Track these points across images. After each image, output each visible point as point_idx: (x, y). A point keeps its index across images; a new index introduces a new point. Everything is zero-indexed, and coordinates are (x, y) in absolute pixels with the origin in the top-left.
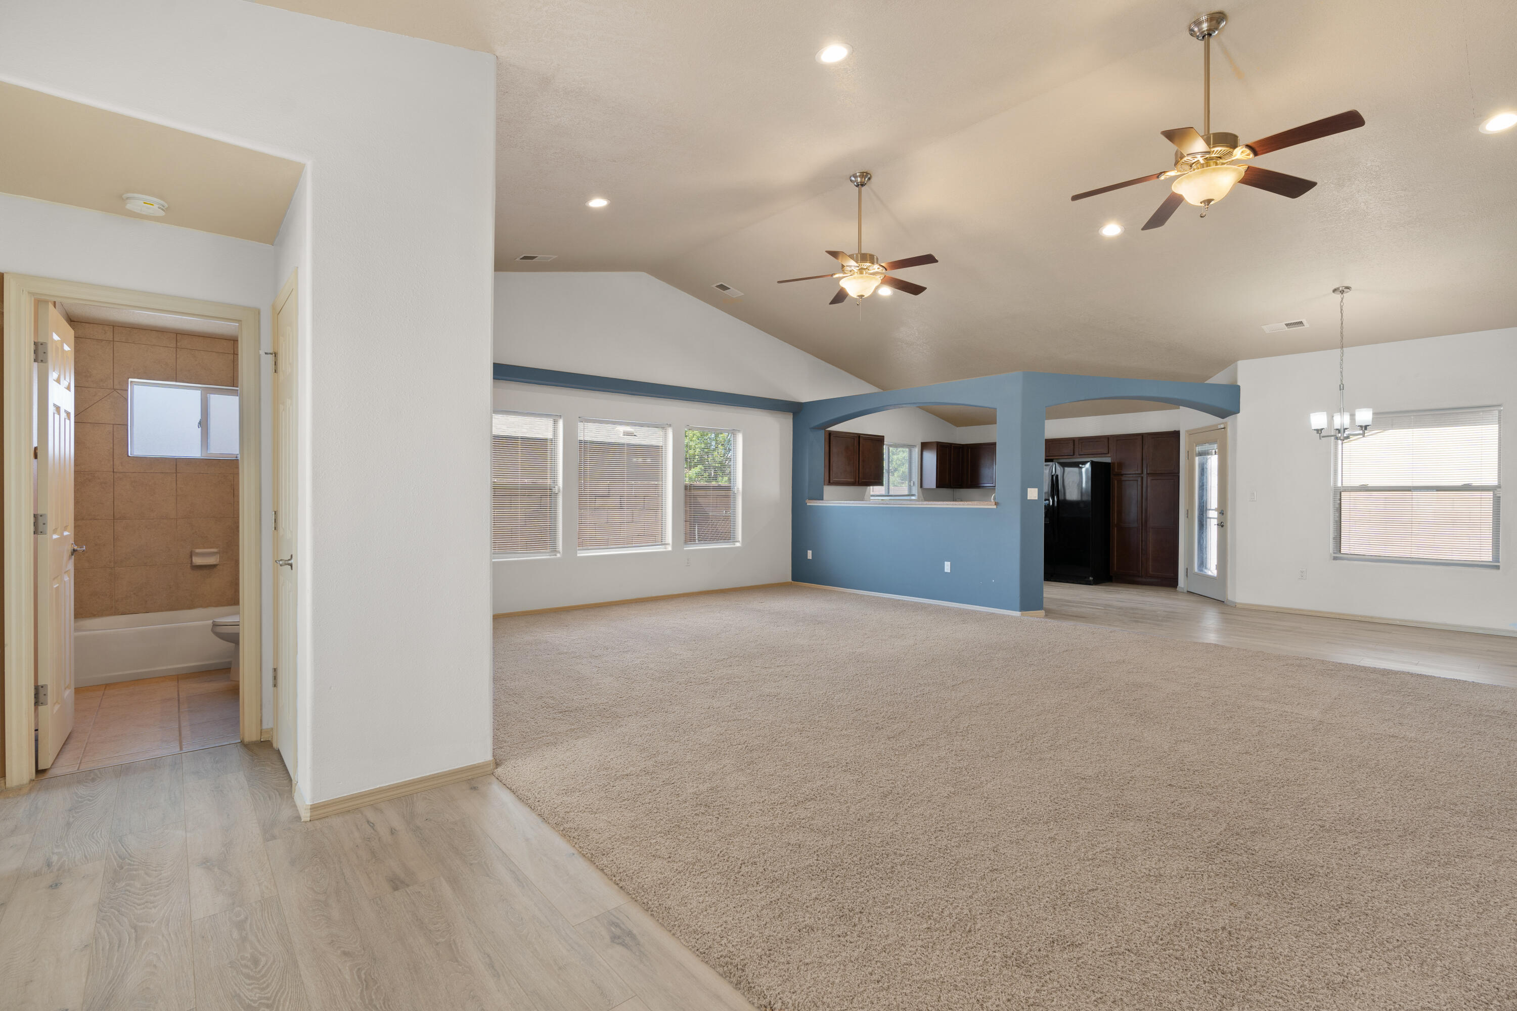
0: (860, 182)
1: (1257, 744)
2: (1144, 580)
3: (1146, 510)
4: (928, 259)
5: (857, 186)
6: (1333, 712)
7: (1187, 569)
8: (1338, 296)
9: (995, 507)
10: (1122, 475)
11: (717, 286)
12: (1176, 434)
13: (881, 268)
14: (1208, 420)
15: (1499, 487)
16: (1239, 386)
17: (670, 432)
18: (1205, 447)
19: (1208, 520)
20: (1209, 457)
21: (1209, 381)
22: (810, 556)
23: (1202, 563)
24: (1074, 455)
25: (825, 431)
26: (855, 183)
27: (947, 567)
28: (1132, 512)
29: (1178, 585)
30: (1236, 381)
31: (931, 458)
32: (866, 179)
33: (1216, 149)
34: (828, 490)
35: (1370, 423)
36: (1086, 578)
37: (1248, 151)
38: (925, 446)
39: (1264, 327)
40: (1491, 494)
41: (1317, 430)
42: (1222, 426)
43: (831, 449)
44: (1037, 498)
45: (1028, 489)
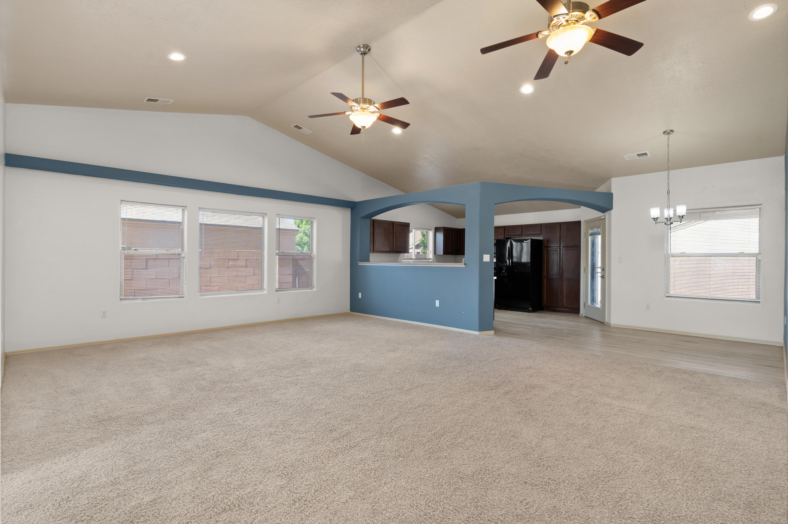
0: (363, 51)
1: (599, 438)
2: (561, 309)
3: (562, 268)
4: (402, 102)
5: (362, 54)
6: (655, 407)
7: (585, 303)
8: (666, 137)
9: (464, 266)
10: (549, 247)
11: (294, 126)
12: (579, 223)
13: (376, 108)
14: (595, 214)
15: (759, 254)
16: (612, 194)
17: (266, 219)
18: (595, 230)
19: (597, 274)
20: (597, 236)
21: (596, 191)
22: (360, 297)
23: (593, 300)
24: (522, 235)
25: (370, 219)
26: (360, 52)
27: (437, 303)
28: (555, 269)
29: (580, 312)
30: (611, 190)
31: (440, 237)
32: (367, 50)
33: (573, 13)
34: (373, 256)
35: (684, 214)
36: (527, 308)
37: (595, 15)
38: (437, 230)
39: (625, 157)
40: (754, 259)
41: (654, 219)
42: (603, 218)
43: (375, 230)
44: (489, 261)
45: (484, 255)
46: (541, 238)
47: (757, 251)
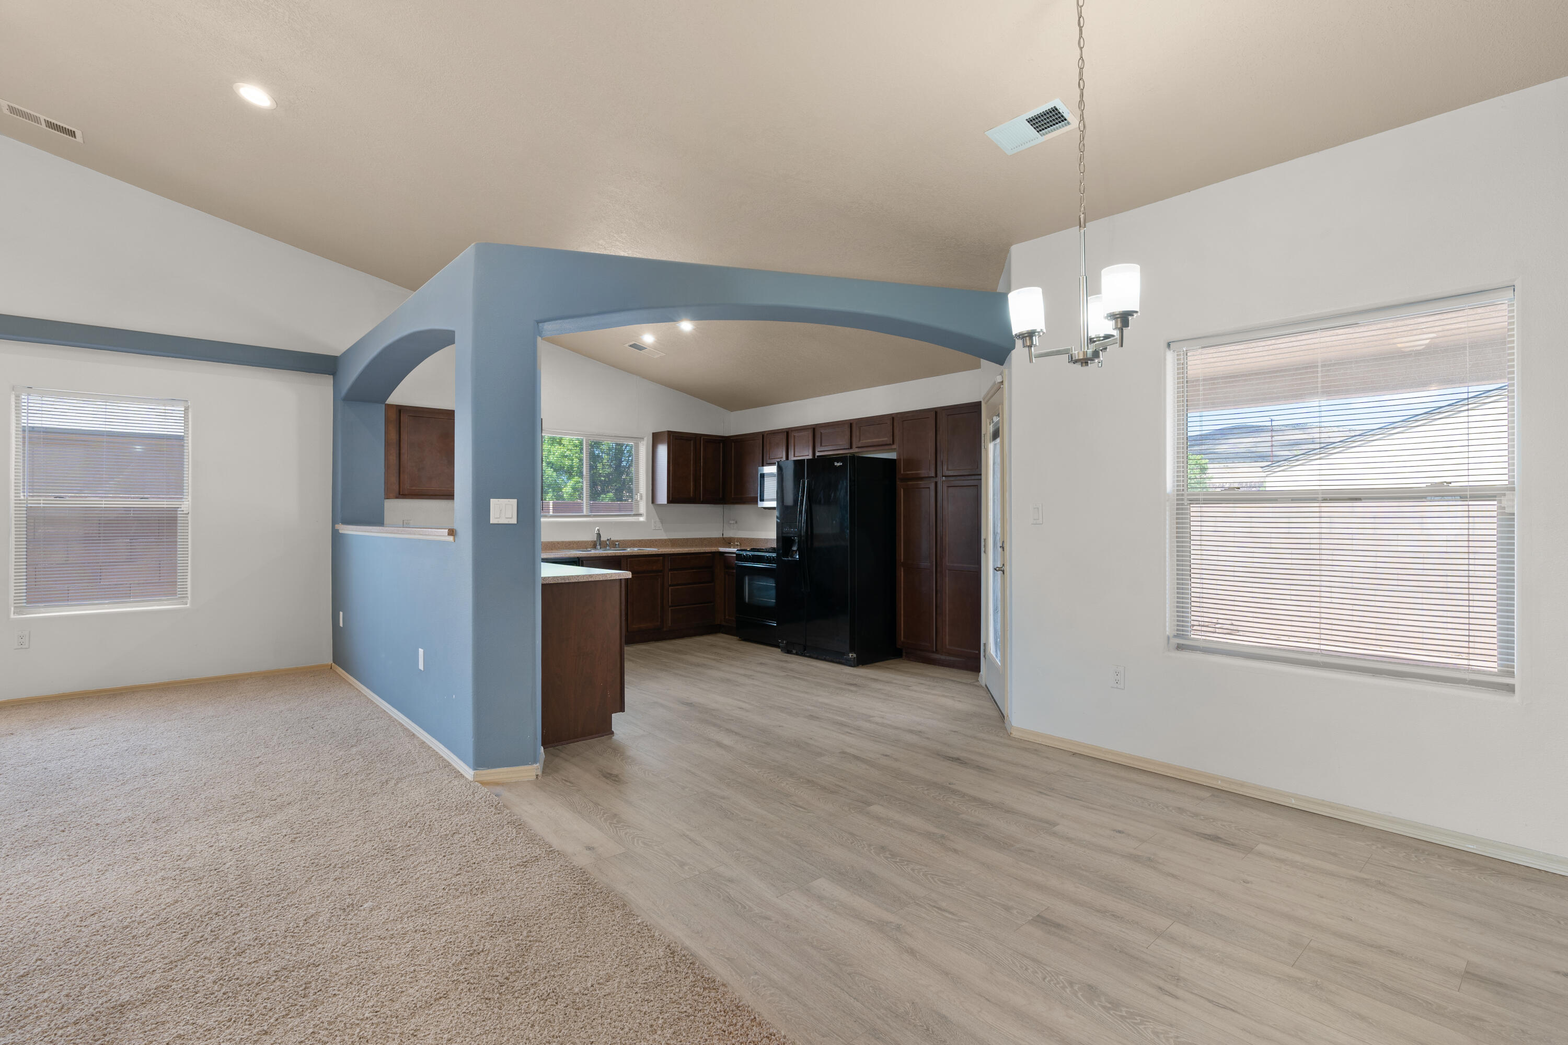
2: (939, 655)
3: (942, 540)
7: (985, 645)
10: (911, 480)
12: (976, 408)
15: (1511, 489)
22: (341, 622)
24: (851, 447)
27: (421, 660)
28: (924, 543)
29: (979, 672)
31: (662, 457)
36: (844, 654)
38: (658, 439)
40: (1492, 506)
42: (1000, 380)
44: (514, 521)
45: (491, 500)
46: (892, 455)
47: (1502, 480)
